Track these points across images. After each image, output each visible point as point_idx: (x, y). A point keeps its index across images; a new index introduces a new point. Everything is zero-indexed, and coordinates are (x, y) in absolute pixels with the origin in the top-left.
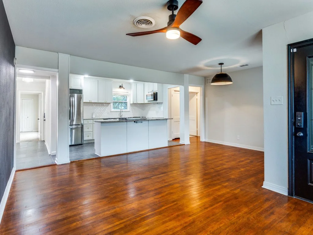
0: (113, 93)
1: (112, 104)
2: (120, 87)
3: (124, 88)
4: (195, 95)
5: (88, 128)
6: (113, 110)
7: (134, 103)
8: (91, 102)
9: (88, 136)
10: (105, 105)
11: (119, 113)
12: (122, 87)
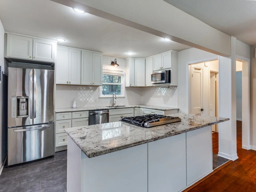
0: (103, 71)
1: (101, 87)
2: (113, 63)
3: (118, 65)
4: (214, 76)
5: (64, 127)
6: (102, 96)
7: (131, 86)
8: (69, 84)
9: (64, 140)
10: (91, 88)
11: (111, 100)
12: (116, 63)
